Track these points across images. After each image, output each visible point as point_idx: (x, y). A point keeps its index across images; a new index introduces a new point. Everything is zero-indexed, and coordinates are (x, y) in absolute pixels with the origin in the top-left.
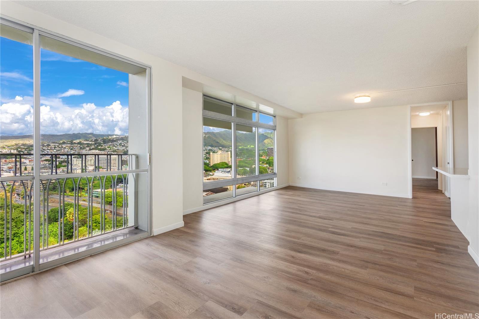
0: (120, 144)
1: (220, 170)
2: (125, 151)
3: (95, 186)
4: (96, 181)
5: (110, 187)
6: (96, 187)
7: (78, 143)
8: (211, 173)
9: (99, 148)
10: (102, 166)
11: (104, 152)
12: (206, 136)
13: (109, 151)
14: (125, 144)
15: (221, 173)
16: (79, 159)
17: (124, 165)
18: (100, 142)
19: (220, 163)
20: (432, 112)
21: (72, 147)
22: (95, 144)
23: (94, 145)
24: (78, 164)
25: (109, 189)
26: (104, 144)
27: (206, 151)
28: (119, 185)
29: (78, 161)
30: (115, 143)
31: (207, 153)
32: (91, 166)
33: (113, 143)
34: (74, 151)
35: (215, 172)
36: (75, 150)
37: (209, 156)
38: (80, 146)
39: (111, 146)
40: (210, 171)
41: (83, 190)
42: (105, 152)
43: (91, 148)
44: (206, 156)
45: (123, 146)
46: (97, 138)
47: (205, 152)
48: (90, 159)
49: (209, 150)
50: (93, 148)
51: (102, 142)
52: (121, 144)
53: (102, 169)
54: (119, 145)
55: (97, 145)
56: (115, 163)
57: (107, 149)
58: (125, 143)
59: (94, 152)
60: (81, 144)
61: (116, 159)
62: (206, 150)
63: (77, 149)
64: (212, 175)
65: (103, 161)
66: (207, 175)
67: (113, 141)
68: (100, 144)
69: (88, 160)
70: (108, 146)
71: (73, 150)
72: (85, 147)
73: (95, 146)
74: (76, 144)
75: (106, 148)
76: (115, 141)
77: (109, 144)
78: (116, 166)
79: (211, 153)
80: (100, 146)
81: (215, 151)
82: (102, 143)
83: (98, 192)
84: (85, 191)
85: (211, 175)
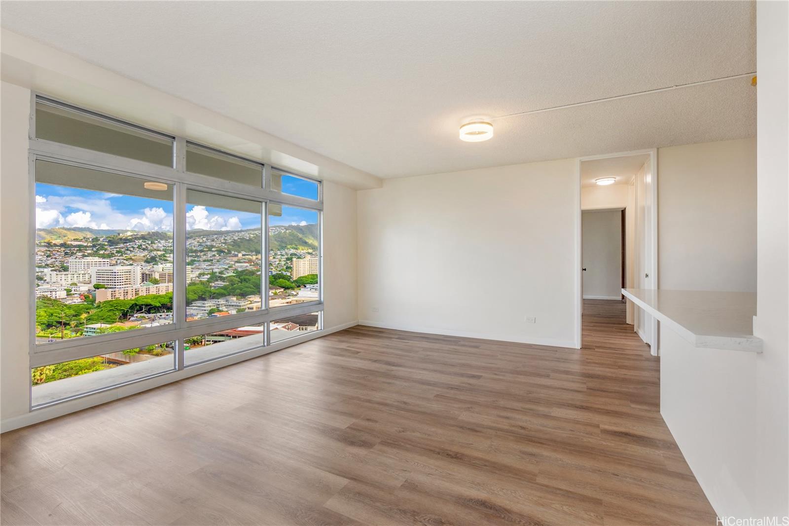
0: (140, 247)
1: (308, 286)
2: (147, 259)
3: (90, 319)
4: (92, 310)
5: (117, 320)
6: (93, 320)
7: (62, 245)
8: (293, 292)
9: (100, 254)
10: (105, 283)
11: (108, 260)
12: (288, 231)
13: (118, 259)
14: (148, 246)
15: (310, 293)
16: (61, 273)
17: (145, 282)
18: (103, 243)
19: (308, 275)
20: (618, 178)
21: (49, 252)
22: (94, 246)
23: (91, 248)
24: (59, 281)
25: (116, 322)
26: (110, 246)
27: (286, 257)
28: (135, 315)
29: (60, 276)
30: (131, 244)
31: (288, 259)
32: (84, 283)
33: (125, 244)
34: (54, 260)
35: (300, 289)
36: (56, 258)
37: (291, 264)
38: (64, 251)
39: (123, 250)
40: (293, 288)
41: (68, 327)
42: (112, 260)
43: (86, 254)
44: (287, 263)
45: (144, 249)
46: (98, 237)
47: (284, 257)
48: (83, 272)
49: (292, 254)
50: (89, 254)
51: (106, 243)
52: (141, 245)
53: (104, 289)
54: (137, 248)
55: (97, 248)
56: (130, 279)
57: (116, 254)
58: (148, 244)
59: (90, 261)
60: (66, 246)
61: (130, 272)
62: (287, 254)
63: (59, 255)
64: (296, 295)
65: (107, 275)
66: (287, 295)
67: (126, 241)
68: (102, 247)
69: (79, 274)
70: (117, 249)
71: (52, 258)
72: (75, 252)
73: (93, 250)
74: (58, 246)
75: (113, 254)
76: (130, 241)
77: (120, 247)
78: (130, 284)
79: (294, 259)
80: (101, 250)
81: (301, 255)
82: (106, 245)
83: (94, 328)
84: (71, 327)
85: (293, 295)
